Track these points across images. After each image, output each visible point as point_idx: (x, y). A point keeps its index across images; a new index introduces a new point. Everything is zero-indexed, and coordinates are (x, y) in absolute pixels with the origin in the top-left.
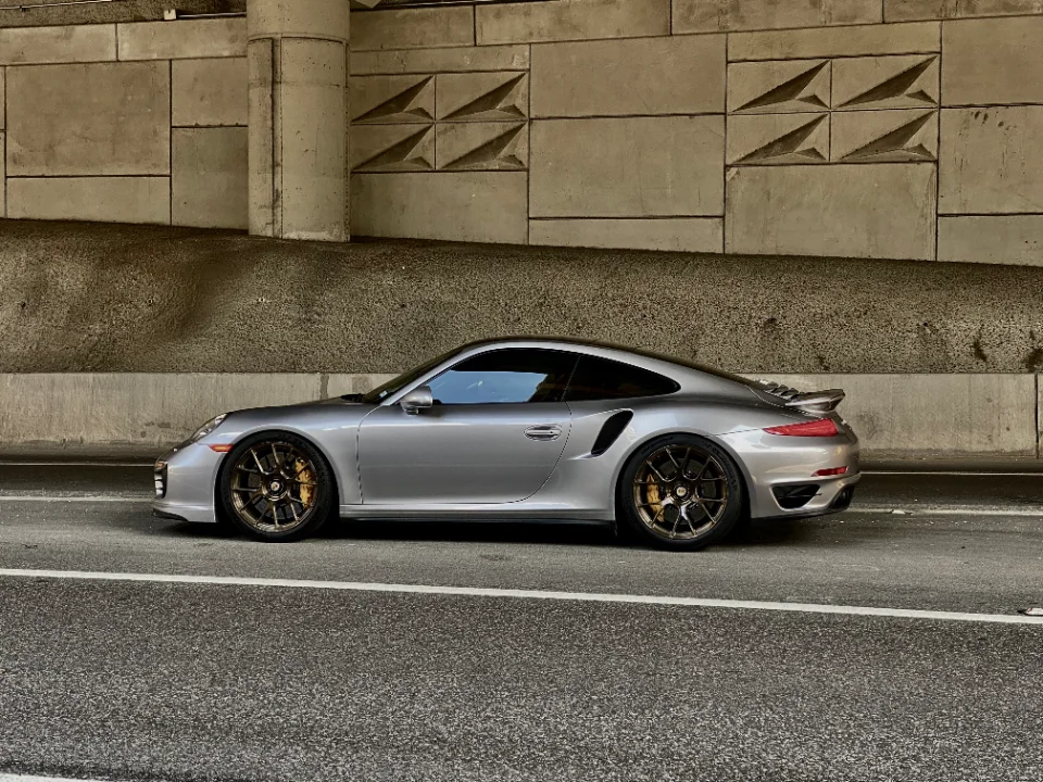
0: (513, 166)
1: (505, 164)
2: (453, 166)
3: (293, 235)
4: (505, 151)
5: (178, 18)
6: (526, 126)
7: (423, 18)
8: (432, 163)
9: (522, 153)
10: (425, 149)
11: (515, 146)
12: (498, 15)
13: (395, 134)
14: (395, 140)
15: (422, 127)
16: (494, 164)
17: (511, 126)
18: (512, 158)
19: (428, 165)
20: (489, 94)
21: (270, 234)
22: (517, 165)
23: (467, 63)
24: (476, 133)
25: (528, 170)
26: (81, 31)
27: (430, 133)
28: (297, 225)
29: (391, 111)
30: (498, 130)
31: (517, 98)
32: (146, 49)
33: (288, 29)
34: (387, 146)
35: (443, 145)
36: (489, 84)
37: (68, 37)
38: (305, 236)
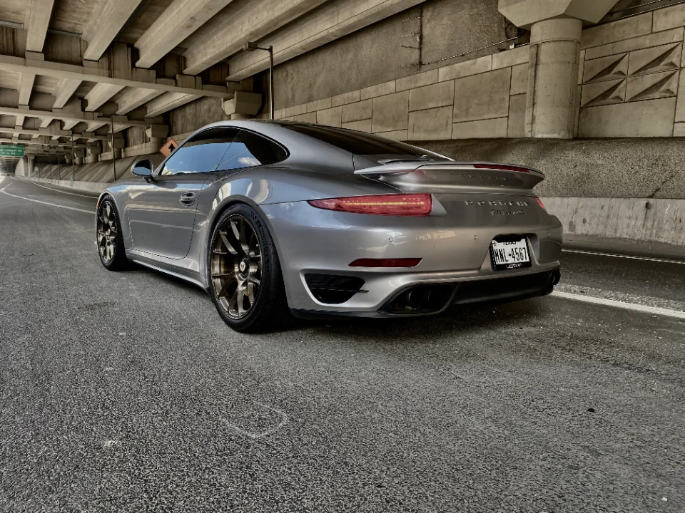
0: (668, 95)
1: (663, 94)
2: (634, 99)
3: (539, 136)
4: (664, 88)
5: (515, 47)
6: (678, 73)
7: (624, 24)
8: (623, 98)
9: (673, 87)
10: (620, 91)
11: (670, 84)
12: (666, 14)
13: (604, 86)
14: (606, 89)
15: (620, 80)
16: (657, 95)
17: (669, 73)
18: (668, 91)
19: (621, 99)
20: (658, 58)
21: (529, 136)
22: (671, 94)
23: (648, 43)
24: (649, 80)
25: (676, 96)
26: (480, 60)
27: (624, 82)
28: (541, 131)
29: (603, 76)
30: (661, 76)
31: (674, 58)
32: (502, 63)
34: (601, 92)
35: (630, 88)
36: (657, 53)
37: (475, 64)
38: (545, 136)
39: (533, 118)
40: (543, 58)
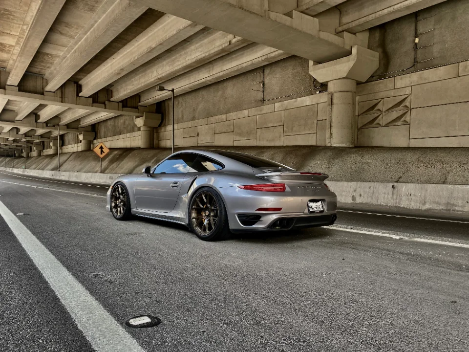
0: (405, 123)
1: (402, 123)
2: (387, 125)
3: (335, 145)
4: (403, 119)
5: (319, 93)
6: (409, 111)
7: (379, 83)
8: (381, 124)
9: (408, 119)
10: (379, 120)
11: (406, 117)
12: (401, 79)
13: (370, 117)
14: (371, 119)
15: (378, 114)
16: (399, 123)
17: (404, 111)
18: (405, 121)
19: (380, 125)
20: (398, 103)
21: (329, 145)
22: (406, 123)
23: (392, 94)
24: (395, 114)
25: (410, 124)
26: (299, 99)
27: (381, 116)
28: (336, 143)
29: (370, 111)
30: (401, 113)
31: (407, 103)
32: (312, 102)
33: (335, 90)
34: (369, 120)
35: (384, 119)
36: (399, 99)
37: (296, 101)
38: (338, 145)
39: (331, 134)
40: (335, 101)
